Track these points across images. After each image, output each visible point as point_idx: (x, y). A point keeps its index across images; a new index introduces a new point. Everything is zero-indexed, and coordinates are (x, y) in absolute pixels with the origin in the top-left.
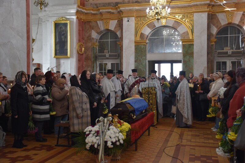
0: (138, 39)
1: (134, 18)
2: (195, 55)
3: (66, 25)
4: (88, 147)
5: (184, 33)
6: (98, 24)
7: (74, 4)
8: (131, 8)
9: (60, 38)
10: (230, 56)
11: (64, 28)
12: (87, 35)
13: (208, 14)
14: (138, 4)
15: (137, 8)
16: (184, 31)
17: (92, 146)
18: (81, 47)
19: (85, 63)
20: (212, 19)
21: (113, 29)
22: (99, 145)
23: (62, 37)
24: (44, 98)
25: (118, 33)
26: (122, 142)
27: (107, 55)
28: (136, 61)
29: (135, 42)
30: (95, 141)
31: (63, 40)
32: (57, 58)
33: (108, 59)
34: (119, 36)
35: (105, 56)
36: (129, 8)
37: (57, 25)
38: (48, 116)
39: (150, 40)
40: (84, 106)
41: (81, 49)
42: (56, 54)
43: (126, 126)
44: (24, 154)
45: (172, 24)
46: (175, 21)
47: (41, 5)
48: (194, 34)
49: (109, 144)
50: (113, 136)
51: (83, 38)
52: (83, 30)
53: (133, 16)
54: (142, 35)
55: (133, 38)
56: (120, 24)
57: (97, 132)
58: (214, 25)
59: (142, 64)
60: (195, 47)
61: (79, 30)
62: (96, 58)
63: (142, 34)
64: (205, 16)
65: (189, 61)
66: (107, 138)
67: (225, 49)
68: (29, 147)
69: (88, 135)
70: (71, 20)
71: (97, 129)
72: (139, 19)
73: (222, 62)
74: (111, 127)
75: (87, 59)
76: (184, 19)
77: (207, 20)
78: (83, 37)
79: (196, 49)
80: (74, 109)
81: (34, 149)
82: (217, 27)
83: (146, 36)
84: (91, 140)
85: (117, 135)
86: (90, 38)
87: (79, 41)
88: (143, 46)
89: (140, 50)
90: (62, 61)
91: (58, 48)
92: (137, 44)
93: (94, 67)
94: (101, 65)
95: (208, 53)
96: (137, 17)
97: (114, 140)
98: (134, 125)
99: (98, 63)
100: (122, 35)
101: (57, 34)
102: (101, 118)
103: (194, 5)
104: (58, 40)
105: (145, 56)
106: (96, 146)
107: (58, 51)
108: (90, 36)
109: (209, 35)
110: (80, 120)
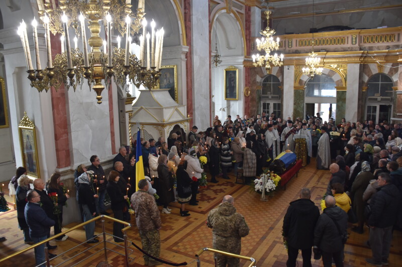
0: (297, 85)
1: (293, 66)
2: (347, 101)
3: (235, 72)
4: (256, 190)
5: (338, 81)
6: (261, 70)
7: (242, 55)
8: (291, 58)
9: (230, 84)
10: (379, 102)
11: (233, 75)
12: (253, 79)
13: (360, 65)
14: (297, 54)
15: (296, 57)
16: (338, 79)
17: (258, 190)
18: (247, 90)
19: (250, 104)
20: (364, 68)
21: (275, 75)
22: (262, 190)
23: (232, 83)
24: (229, 153)
25: (280, 78)
26: (274, 189)
27: (270, 97)
28: (295, 104)
29: (295, 87)
30: (260, 188)
31: (233, 85)
32: (227, 100)
33: (270, 99)
34: (281, 81)
35: (268, 97)
36: (289, 58)
37: (227, 72)
38: (231, 163)
39: (308, 85)
40: (253, 162)
41: (248, 93)
42: (226, 97)
43: (278, 178)
44: (219, 188)
45: (328, 72)
46: (331, 70)
47: (216, 63)
48: (347, 82)
49: (268, 190)
50: (270, 186)
51: (249, 83)
52: (249, 75)
53: (293, 65)
54: (301, 82)
55: (292, 84)
56: (281, 70)
57: (261, 183)
58: (366, 74)
59: (300, 107)
60: (347, 93)
61: (246, 76)
62: (260, 98)
63: (300, 80)
64: (357, 66)
65: (342, 106)
66: (266, 187)
67: (375, 95)
68: (220, 183)
69: (256, 184)
70: (240, 68)
71: (261, 181)
72: (298, 67)
73: (373, 107)
74: (269, 180)
75: (253, 100)
76: (338, 69)
77: (358, 71)
78: (249, 81)
79: (348, 96)
80: (248, 163)
81: (223, 184)
82: (368, 76)
83: (304, 83)
84: (258, 187)
85: (272, 185)
86: (255, 82)
87: (246, 85)
88: (301, 91)
89: (299, 95)
90: (232, 103)
91: (228, 92)
92: (296, 89)
93: (258, 107)
94: (264, 104)
95: (359, 100)
96: (297, 65)
97: (270, 188)
98: (284, 175)
99: (262, 103)
100: (283, 80)
101: (228, 80)
102: (264, 174)
103: (348, 57)
104: (228, 85)
105: (303, 99)
106: (260, 191)
107: (228, 95)
108: (255, 80)
109: (361, 84)
110: (250, 170)
